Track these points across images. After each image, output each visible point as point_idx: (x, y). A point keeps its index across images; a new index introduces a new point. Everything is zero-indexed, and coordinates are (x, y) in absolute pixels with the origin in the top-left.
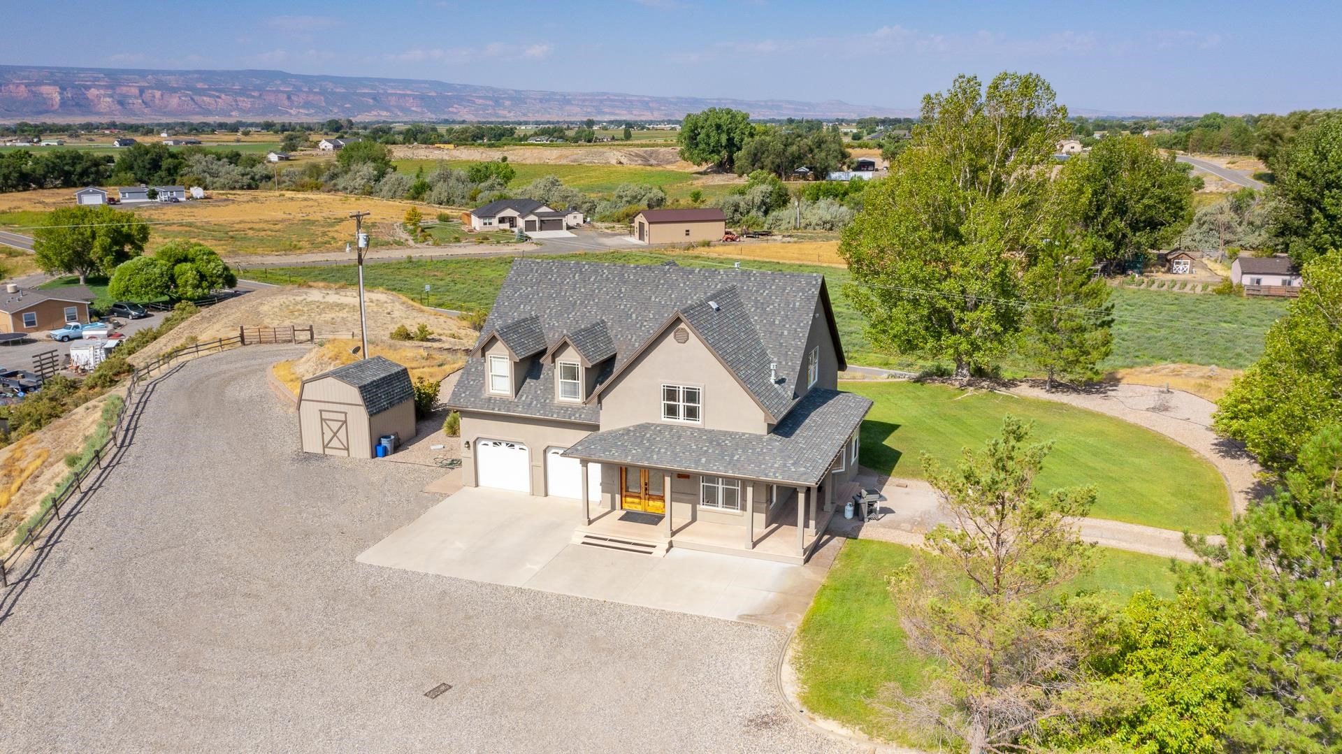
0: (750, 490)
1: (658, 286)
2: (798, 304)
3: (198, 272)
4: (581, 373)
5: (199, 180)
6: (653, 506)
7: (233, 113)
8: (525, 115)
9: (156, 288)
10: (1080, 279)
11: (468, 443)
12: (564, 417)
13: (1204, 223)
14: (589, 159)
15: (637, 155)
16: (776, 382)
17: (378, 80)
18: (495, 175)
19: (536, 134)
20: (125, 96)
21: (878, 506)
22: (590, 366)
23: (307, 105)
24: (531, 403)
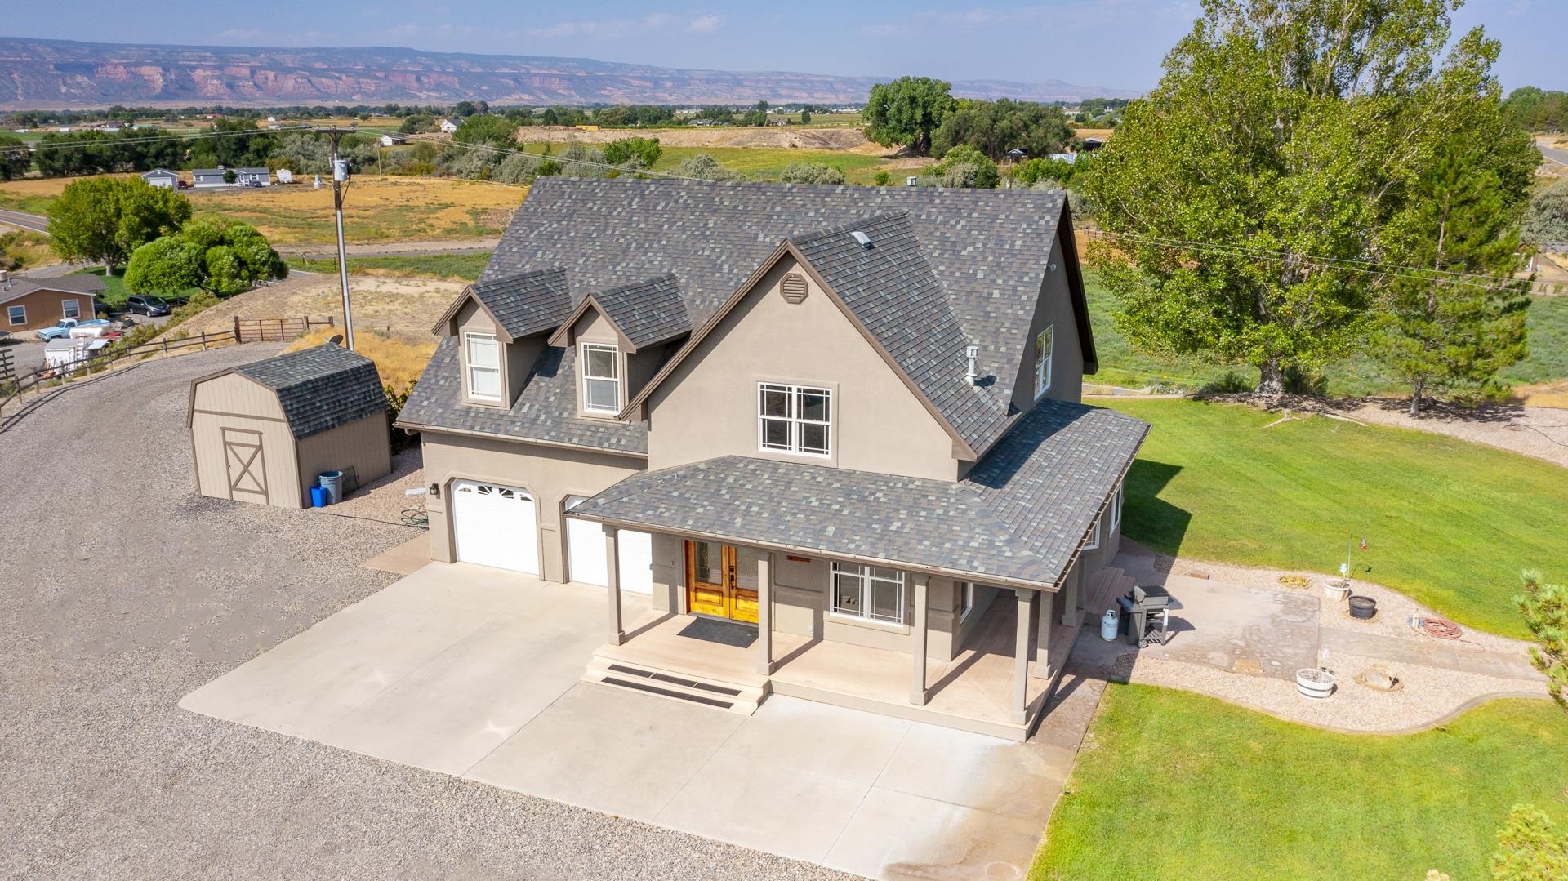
0: (920, 591)
1: (770, 217)
2: (1019, 243)
3: (236, 257)
4: (621, 363)
5: (291, 162)
6: (743, 609)
7: (355, 97)
8: (688, 98)
9: (182, 277)
10: (1481, 233)
11: (435, 486)
12: (591, 443)
13: (1544, 209)
14: (757, 141)
15: (814, 137)
16: (977, 383)
17: (520, 58)
18: (636, 154)
19: (698, 117)
20: (235, 78)
21: (1167, 614)
22: (633, 349)
23: (439, 87)
24: (538, 416)
